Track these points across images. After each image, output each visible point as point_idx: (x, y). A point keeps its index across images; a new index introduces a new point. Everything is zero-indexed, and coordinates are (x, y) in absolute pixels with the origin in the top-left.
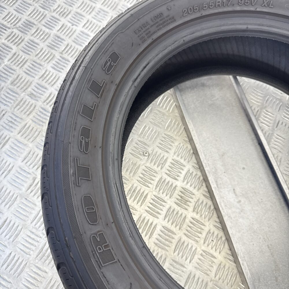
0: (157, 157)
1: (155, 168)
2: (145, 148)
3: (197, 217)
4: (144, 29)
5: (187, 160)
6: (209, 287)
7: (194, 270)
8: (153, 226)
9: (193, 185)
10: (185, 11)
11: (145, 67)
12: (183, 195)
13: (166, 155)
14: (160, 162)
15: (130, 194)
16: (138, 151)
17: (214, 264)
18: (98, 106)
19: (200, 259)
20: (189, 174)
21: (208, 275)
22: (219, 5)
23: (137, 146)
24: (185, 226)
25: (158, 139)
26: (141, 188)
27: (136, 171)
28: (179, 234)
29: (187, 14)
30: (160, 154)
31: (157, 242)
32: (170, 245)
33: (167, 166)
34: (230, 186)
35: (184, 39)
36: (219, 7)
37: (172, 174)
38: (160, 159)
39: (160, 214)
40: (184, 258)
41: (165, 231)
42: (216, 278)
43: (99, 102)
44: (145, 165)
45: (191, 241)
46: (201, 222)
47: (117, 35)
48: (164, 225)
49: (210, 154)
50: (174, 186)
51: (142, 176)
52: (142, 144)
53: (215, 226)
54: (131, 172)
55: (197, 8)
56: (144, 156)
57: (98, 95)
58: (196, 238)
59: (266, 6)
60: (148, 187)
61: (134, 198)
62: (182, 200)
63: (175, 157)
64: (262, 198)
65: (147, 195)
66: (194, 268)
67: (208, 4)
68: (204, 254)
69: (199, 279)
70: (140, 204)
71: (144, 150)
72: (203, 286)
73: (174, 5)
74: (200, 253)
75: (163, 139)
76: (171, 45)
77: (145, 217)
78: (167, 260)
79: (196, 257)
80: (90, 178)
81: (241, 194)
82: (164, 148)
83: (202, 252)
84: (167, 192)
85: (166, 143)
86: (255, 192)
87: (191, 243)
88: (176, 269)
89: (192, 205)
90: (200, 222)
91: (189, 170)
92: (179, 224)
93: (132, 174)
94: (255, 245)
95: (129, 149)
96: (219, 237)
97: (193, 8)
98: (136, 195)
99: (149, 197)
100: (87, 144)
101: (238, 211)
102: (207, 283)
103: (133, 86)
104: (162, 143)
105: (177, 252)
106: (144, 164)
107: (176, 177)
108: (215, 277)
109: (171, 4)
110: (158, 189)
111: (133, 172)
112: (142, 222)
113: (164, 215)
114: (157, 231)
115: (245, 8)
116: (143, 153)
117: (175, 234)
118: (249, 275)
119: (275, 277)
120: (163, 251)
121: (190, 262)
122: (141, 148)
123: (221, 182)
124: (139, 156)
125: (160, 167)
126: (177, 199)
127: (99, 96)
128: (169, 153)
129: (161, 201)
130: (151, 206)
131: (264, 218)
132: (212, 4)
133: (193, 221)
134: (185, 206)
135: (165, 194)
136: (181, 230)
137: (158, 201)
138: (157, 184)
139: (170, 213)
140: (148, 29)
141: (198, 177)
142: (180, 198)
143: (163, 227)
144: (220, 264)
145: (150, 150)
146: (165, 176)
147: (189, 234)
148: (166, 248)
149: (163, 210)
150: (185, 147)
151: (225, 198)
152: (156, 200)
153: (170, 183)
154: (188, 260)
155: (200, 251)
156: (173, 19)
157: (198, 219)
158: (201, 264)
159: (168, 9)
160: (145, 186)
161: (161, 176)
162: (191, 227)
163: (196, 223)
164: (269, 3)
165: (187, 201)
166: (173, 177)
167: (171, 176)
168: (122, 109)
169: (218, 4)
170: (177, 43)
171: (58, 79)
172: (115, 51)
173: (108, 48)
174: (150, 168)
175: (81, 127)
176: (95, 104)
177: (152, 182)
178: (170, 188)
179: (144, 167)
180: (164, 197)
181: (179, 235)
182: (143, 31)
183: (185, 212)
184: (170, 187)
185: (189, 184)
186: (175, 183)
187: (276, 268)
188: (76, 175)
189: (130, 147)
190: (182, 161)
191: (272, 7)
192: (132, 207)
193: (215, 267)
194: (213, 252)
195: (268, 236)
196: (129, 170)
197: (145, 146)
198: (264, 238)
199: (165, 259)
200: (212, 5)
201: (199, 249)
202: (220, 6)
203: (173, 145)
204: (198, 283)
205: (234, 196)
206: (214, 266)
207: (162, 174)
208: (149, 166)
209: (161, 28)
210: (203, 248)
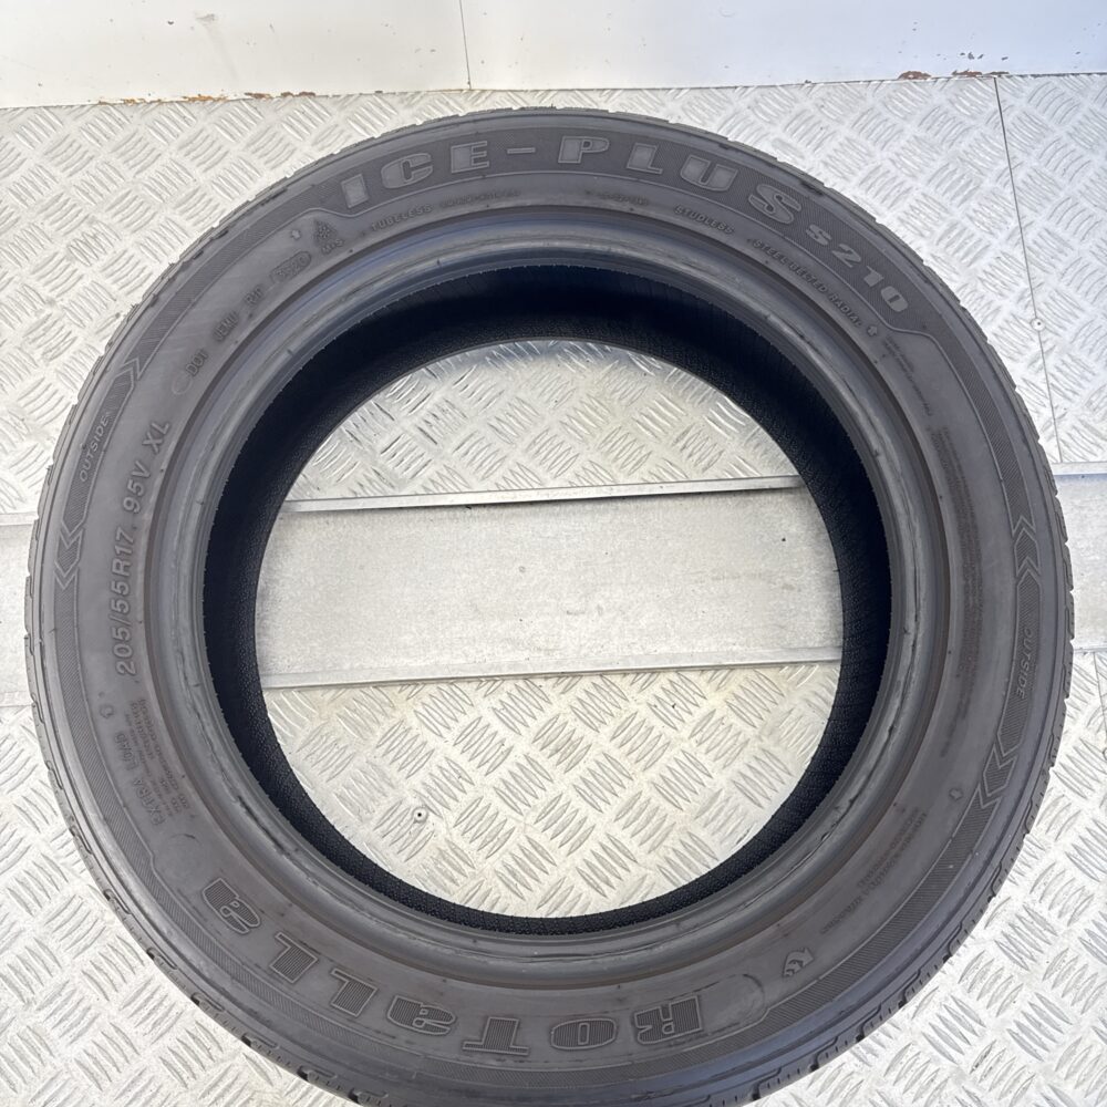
0: (438, 785)
1: (465, 799)
2: (403, 815)
3: (612, 725)
4: (154, 795)
5: (466, 707)
6: (772, 748)
7: (729, 772)
8: (610, 845)
9: (535, 711)
10: (122, 667)
11: (249, 810)
12: (552, 746)
13: (438, 759)
14: (452, 783)
15: (519, 885)
16: (408, 834)
17: (726, 719)
18: (339, 966)
19: (708, 751)
20: (504, 712)
21: (747, 742)
22: (125, 566)
23: (393, 834)
24: (626, 764)
25: (386, 769)
26: (511, 854)
27: (462, 855)
28: (643, 782)
29: (132, 664)
30: (431, 774)
31: (647, 846)
32: (661, 814)
33: (469, 767)
34: (557, 619)
35: (192, 682)
36: (131, 569)
37: (493, 759)
38: (445, 780)
39: (586, 818)
40: (697, 787)
41: (627, 816)
42: (756, 724)
43: (332, 961)
44: (451, 825)
45: (663, 760)
46: (627, 719)
47: (159, 874)
48: (614, 817)
49: (465, 641)
50: (524, 762)
51: (478, 842)
52: (388, 819)
53: (642, 690)
54: (460, 871)
55: (120, 631)
56: (424, 821)
57: (313, 959)
58: (660, 744)
59: (160, 441)
60: (511, 832)
61: (531, 877)
62: (565, 752)
63: (450, 736)
64: (604, 552)
65: (529, 840)
66: (724, 771)
67: (115, 595)
68: (698, 737)
69: (750, 767)
70: (548, 866)
71: (408, 817)
72: (767, 760)
73: (101, 694)
74: (695, 745)
75: (391, 755)
76: (202, 722)
77: (584, 860)
78: (693, 832)
79: (702, 758)
80: (514, 1022)
81: (583, 600)
82: (416, 760)
83: (693, 740)
84: (536, 784)
85: (405, 749)
86: (586, 564)
87: (669, 760)
88: (717, 814)
89: (581, 730)
90: (625, 721)
91: (494, 709)
92: (620, 777)
93: (467, 870)
94: (705, 609)
95: (396, 860)
96: (668, 687)
97: (121, 641)
98: (523, 870)
99: (537, 837)
100: (433, 1014)
101: (619, 620)
102: (764, 750)
103: (294, 854)
104: (400, 761)
105: (680, 800)
106: (447, 828)
107: (503, 748)
108: (754, 726)
109: (97, 701)
110: (522, 807)
111: (461, 863)
112: (593, 871)
113: (591, 810)
114: (624, 837)
115: (153, 499)
116: (416, 821)
117: (640, 793)
118: (766, 652)
119: (783, 588)
120: (671, 836)
121: (710, 776)
122: (402, 824)
123: (543, 638)
124: (423, 835)
125: (467, 786)
126: (559, 763)
127: (316, 959)
128: (433, 751)
129: (553, 808)
130: (559, 838)
131: (650, 564)
132: (118, 586)
133: (619, 740)
134: (579, 748)
135: (539, 792)
136: (633, 777)
137: (552, 815)
138: (509, 805)
139: (588, 791)
140: (154, 784)
141: (515, 692)
142: (557, 756)
143: (617, 820)
144: (730, 705)
145: (413, 802)
146: (494, 778)
147: (647, 758)
148: (666, 824)
149: (578, 807)
150: (428, 700)
151: (582, 642)
152: (550, 820)
153: (516, 770)
154: (705, 779)
155: (691, 746)
156: (140, 705)
157: (618, 724)
158: (719, 751)
159: (109, 715)
160: (506, 840)
161: (492, 790)
162: (632, 747)
163: (626, 732)
164: (155, 433)
165: (570, 739)
166: (501, 758)
167: (498, 762)
168: (351, 901)
169: (121, 567)
170: (199, 707)
171: (118, 1030)
172: (201, 891)
173: (189, 907)
174: (462, 815)
175: (389, 1021)
176: (336, 972)
177: (500, 818)
178: (527, 773)
179: (455, 831)
180: (546, 796)
181: (645, 785)
182: (158, 800)
183: (595, 752)
184: (524, 773)
185: (529, 720)
186: (517, 755)
187: (764, 580)
188: (503, 1054)
189: (391, 855)
190: (464, 720)
191: (167, 427)
192: (552, 888)
193: (733, 719)
194: (699, 714)
195: (692, 571)
196: (455, 874)
197: (399, 812)
198: (696, 582)
199: (690, 835)
200: (122, 588)
201: (686, 746)
202: (128, 564)
203: (414, 732)
204: (759, 773)
205: (582, 617)
206: (732, 721)
207: (484, 786)
208: (457, 815)
209: (157, 746)
210: (686, 733)
